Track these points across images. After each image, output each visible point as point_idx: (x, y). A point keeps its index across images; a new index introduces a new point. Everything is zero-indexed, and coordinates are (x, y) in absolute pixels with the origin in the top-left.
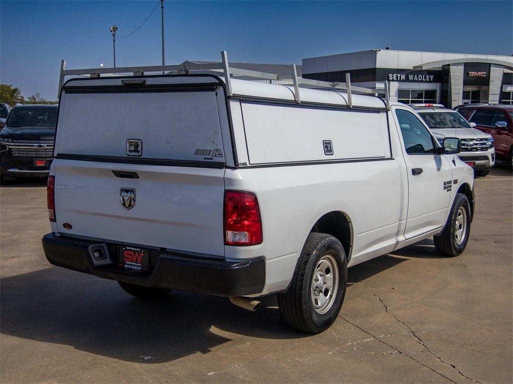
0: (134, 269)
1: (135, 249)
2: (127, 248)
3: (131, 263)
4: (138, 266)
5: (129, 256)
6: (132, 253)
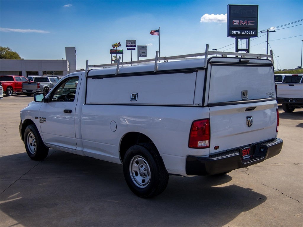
0: (247, 158)
1: (247, 148)
2: (244, 148)
3: (245, 156)
4: (248, 156)
5: (245, 153)
6: (245, 150)
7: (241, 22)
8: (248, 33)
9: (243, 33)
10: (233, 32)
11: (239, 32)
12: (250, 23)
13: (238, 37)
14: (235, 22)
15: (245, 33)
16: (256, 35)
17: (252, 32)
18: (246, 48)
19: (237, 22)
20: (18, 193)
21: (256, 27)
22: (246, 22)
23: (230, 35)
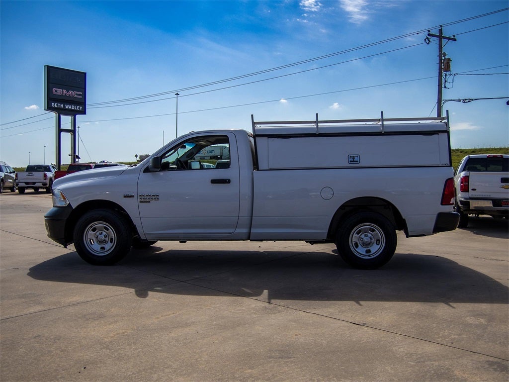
7: (65, 91)
8: (73, 107)
9: (67, 107)
10: (54, 105)
11: (62, 106)
12: (76, 94)
13: (60, 112)
14: (56, 91)
15: (70, 107)
16: (84, 112)
17: (79, 108)
18: (70, 129)
19: (59, 91)
20: (245, 289)
21: (84, 101)
22: (71, 92)
23: (49, 108)
